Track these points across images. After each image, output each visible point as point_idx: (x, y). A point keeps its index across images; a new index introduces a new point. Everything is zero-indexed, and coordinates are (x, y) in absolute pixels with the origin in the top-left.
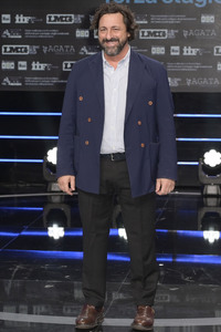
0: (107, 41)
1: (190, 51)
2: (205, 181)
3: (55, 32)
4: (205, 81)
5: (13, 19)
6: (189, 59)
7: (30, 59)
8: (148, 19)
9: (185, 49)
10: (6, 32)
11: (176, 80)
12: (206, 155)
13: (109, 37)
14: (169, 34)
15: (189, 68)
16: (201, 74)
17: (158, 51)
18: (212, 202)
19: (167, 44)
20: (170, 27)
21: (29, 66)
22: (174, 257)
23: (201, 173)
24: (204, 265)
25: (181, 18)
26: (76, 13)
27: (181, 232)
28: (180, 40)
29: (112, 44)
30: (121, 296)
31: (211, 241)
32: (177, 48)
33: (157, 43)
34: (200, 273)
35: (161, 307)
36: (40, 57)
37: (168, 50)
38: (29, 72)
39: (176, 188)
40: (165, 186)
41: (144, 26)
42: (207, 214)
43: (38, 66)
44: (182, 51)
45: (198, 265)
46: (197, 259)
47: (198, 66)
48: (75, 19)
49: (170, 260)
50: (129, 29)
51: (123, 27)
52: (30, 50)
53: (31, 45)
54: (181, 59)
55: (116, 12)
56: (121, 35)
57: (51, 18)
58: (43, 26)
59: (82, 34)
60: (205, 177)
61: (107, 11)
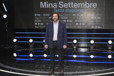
0: (54, 19)
1: (71, 21)
2: (73, 46)
3: (45, 17)
4: (74, 27)
5: (37, 15)
6: (70, 23)
7: (40, 23)
8: (63, 15)
9: (70, 21)
10: (36, 17)
11: (68, 26)
12: (74, 41)
13: (55, 18)
14: (67, 18)
15: (71, 24)
16: (73, 25)
17: (65, 21)
18: (75, 50)
19: (66, 20)
20: (67, 16)
21: (40, 24)
22: (68, 60)
23: (73, 44)
24: (73, 62)
25: (69, 15)
26: (49, 14)
27: (69, 55)
28: (69, 19)
29: (55, 19)
30: (58, 68)
31: (75, 57)
32: (68, 20)
33: (64, 19)
34: (73, 63)
35: (65, 70)
36: (42, 22)
37: (66, 21)
38: (40, 25)
39: (67, 47)
40: (65, 47)
41: (62, 16)
42: (74, 52)
43: (42, 24)
44: (69, 21)
45: (72, 62)
46: (72, 61)
47: (72, 24)
48: (49, 15)
49: (67, 61)
50: (58, 17)
51: (57, 16)
52: (40, 21)
53: (40, 20)
54: (69, 22)
55: (56, 13)
56: (57, 18)
57: (44, 15)
58: (43, 16)
59: (50, 18)
60: (74, 45)
61: (54, 13)
